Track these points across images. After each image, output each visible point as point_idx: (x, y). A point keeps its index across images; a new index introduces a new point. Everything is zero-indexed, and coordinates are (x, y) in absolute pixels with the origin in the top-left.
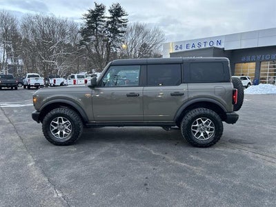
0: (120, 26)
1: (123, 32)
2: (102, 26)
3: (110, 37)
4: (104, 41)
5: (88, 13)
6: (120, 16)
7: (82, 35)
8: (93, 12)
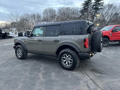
0: (100, 6)
1: (101, 9)
2: (90, 8)
3: (94, 12)
4: (91, 14)
5: (84, 3)
6: (99, 1)
7: (81, 13)
8: (86, 2)
